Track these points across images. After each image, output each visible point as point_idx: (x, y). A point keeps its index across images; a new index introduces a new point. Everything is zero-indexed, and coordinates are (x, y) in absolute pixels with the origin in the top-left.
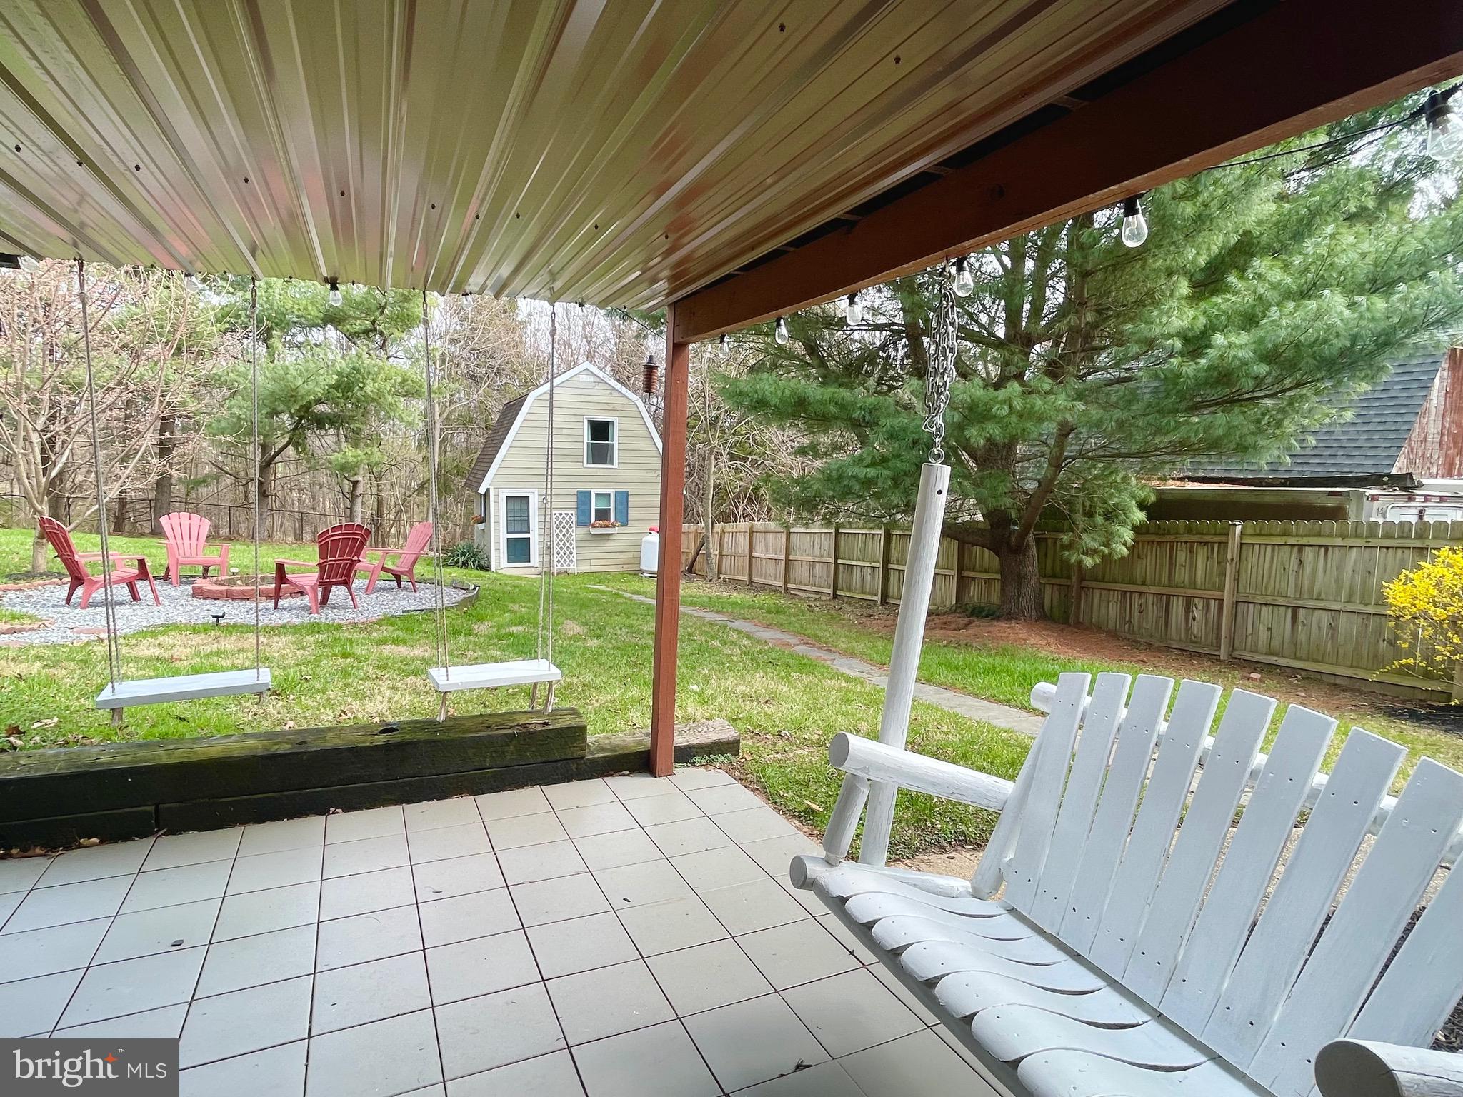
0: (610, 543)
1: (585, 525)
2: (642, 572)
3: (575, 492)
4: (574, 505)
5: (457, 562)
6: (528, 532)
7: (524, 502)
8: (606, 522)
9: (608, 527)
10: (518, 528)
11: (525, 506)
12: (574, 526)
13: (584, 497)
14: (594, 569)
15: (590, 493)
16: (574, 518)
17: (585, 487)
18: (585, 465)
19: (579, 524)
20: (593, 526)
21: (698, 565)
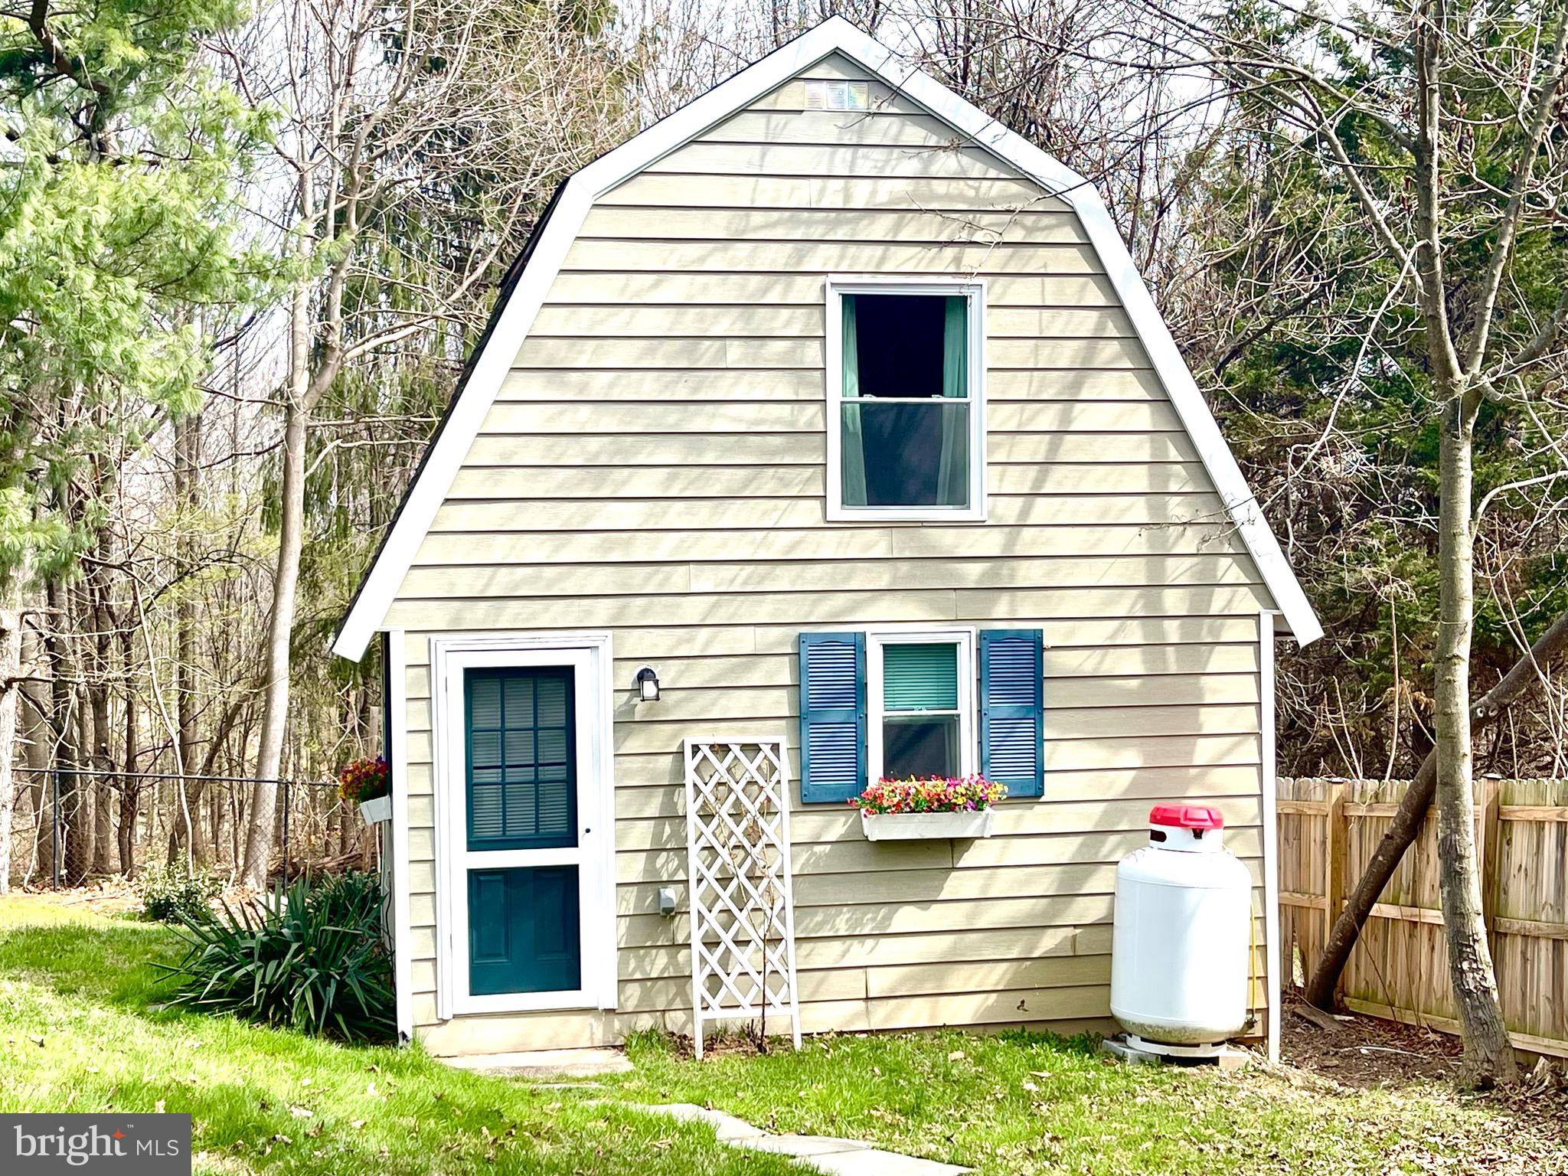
0: (957, 885)
1: (838, 802)
2: (1118, 1030)
3: (781, 639)
4: (780, 704)
5: (244, 988)
6: (570, 839)
7: (552, 689)
8: (936, 786)
9: (945, 806)
10: (522, 820)
11: (554, 716)
12: (784, 802)
14: (881, 1017)
15: (858, 643)
16: (786, 769)
17: (832, 616)
18: (837, 511)
19: (809, 802)
20: (877, 806)
21: (1358, 973)
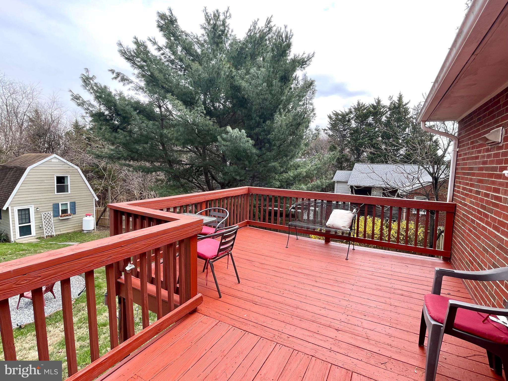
1: (57, 217)
2: (84, 231)
3: (51, 204)
4: (52, 210)
6: (30, 223)
7: (27, 210)
8: (66, 214)
10: (24, 222)
11: (27, 213)
12: (52, 217)
13: (56, 207)
14: (62, 233)
15: (59, 204)
16: (52, 214)
17: (56, 202)
18: (56, 193)
20: (61, 217)
21: (99, 222)
